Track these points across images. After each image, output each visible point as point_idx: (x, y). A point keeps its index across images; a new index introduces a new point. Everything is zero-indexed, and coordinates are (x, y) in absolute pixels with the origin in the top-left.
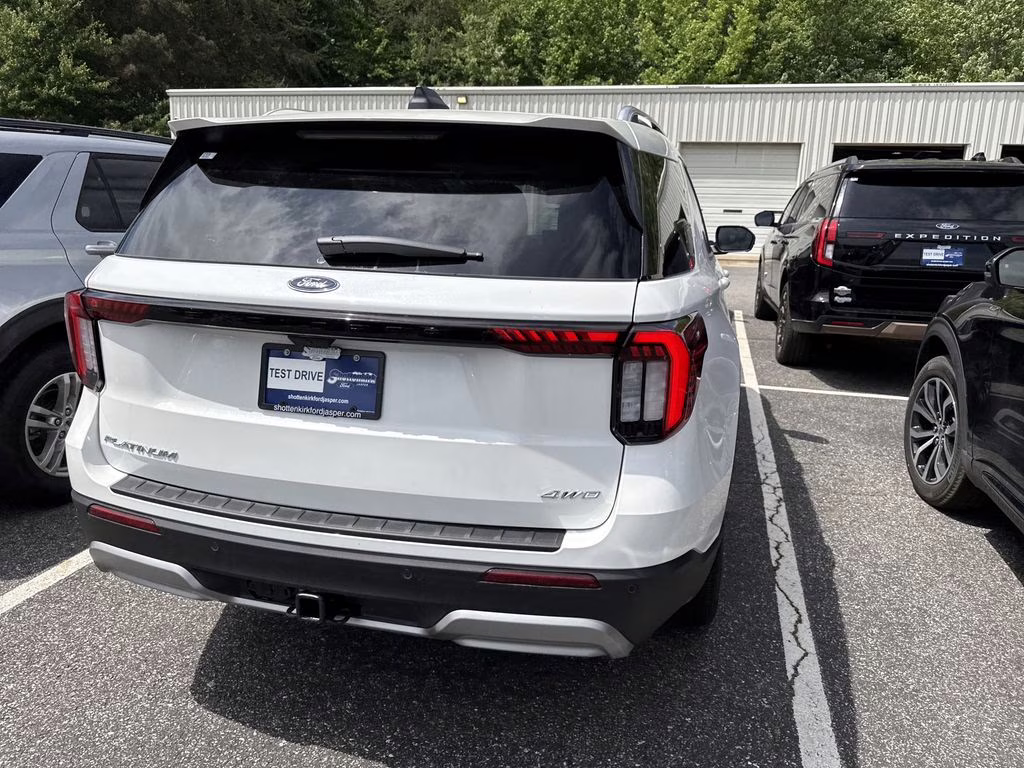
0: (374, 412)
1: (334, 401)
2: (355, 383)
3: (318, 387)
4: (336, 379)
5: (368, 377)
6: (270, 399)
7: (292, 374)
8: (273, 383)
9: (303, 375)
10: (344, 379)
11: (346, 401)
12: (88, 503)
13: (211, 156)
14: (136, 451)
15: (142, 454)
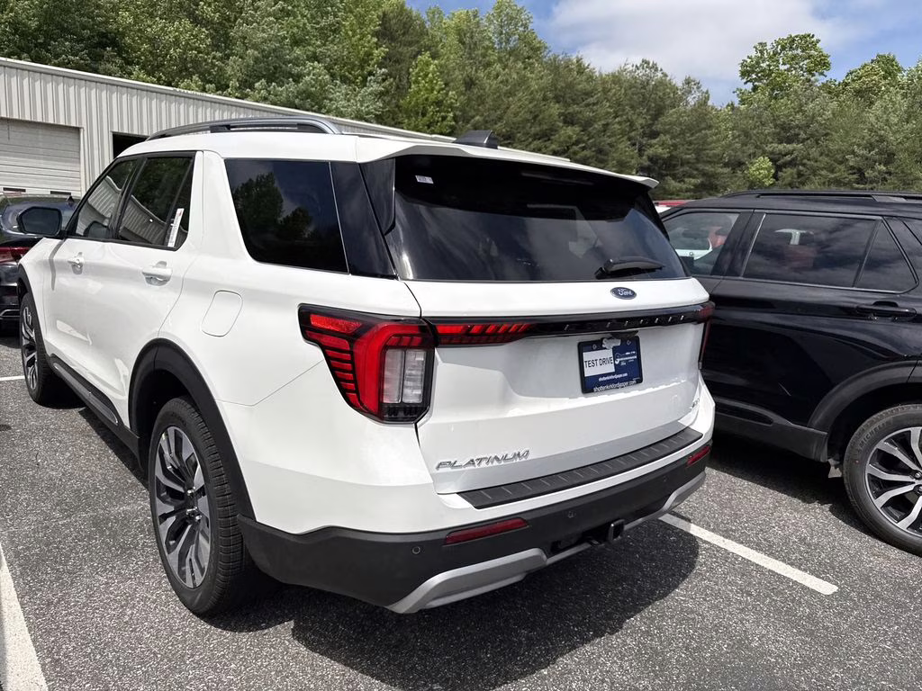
0: (639, 378)
1: (621, 376)
2: (628, 360)
3: (610, 368)
4: (618, 360)
5: (634, 355)
7: (598, 362)
8: (589, 372)
9: (604, 361)
10: (622, 359)
12: (443, 535)
13: (429, 180)
14: (484, 464)
15: (490, 464)
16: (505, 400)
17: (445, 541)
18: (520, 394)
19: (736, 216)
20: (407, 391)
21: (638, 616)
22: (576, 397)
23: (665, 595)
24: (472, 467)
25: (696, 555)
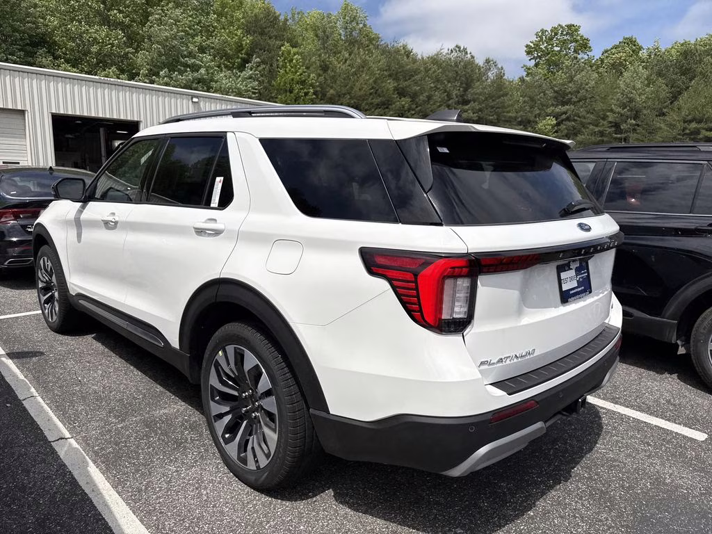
0: (590, 290)
1: (581, 289)
2: (583, 277)
3: (576, 283)
4: (579, 277)
5: (586, 272)
6: (565, 297)
7: (568, 279)
8: (565, 287)
9: (571, 279)
12: (490, 417)
13: (446, 150)
14: (508, 362)
15: (512, 361)
16: (519, 313)
17: (490, 421)
18: (528, 307)
19: (593, 165)
20: (456, 309)
21: (579, 466)
22: (558, 307)
23: (591, 449)
24: (501, 364)
25: (600, 418)
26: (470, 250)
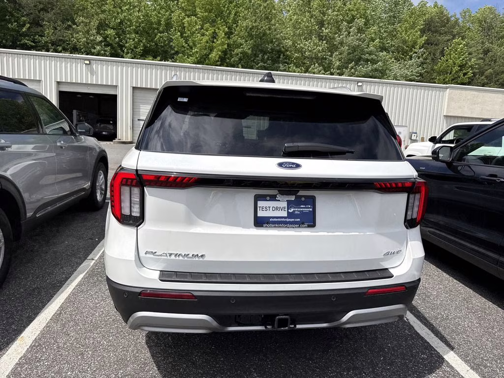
0: (312, 224)
1: (293, 220)
2: (302, 211)
3: (285, 214)
4: (292, 210)
5: (308, 208)
6: (260, 222)
7: (271, 208)
8: (260, 214)
9: (277, 209)
10: (296, 209)
11: (299, 220)
12: (139, 290)
13: (186, 100)
14: (173, 257)
15: (177, 258)
17: (140, 294)
20: (133, 209)
26: (139, 167)
